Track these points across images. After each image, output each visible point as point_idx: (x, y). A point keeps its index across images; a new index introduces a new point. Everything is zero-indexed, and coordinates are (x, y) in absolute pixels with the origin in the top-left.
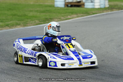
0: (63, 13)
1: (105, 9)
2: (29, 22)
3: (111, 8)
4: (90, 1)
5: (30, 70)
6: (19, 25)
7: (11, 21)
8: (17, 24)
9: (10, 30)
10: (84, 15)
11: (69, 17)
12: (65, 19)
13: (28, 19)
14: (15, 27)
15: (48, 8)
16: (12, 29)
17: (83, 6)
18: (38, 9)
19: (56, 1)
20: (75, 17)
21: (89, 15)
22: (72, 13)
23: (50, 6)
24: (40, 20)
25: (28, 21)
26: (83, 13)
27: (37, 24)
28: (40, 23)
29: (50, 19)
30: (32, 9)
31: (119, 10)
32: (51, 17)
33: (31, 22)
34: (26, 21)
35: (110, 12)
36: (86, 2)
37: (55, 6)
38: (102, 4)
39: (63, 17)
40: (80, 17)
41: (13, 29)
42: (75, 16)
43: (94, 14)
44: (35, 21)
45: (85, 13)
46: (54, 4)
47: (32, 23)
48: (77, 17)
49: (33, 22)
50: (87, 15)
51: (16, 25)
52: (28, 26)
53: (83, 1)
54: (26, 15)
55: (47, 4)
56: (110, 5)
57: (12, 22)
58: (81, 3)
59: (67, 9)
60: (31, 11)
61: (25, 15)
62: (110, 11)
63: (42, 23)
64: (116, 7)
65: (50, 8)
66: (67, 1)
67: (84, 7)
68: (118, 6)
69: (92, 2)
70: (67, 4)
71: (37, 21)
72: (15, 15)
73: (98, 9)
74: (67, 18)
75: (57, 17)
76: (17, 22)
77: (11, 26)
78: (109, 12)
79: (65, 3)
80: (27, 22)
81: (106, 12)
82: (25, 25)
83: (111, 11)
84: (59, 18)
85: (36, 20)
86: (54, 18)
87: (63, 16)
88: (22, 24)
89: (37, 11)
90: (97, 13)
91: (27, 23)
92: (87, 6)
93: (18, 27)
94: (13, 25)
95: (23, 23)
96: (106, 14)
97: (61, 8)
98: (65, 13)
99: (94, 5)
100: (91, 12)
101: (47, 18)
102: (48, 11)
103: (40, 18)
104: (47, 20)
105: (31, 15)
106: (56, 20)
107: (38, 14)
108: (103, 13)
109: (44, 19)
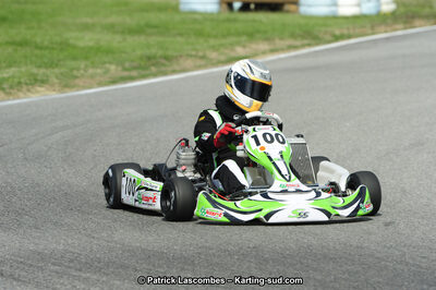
0: (216, 37)
2: (82, 72)
3: (404, 16)
6: (43, 82)
7: (10, 66)
8: (36, 81)
9: (10, 102)
10: (298, 43)
11: (240, 50)
12: (223, 58)
13: (74, 58)
14: (29, 90)
15: (153, 18)
16: (14, 99)
17: (292, 7)
18: (114, 19)
20: (264, 53)
21: (317, 44)
22: (252, 35)
24: (127, 65)
25: (78, 69)
26: (293, 36)
27: (114, 82)
28: (126, 74)
29: (163, 61)
30: (89, 20)
32: (170, 53)
33: (91, 71)
34: (72, 70)
35: (400, 33)
37: (183, 7)
39: (217, 50)
40: (282, 50)
41: (18, 98)
42: (264, 46)
43: (337, 38)
44: (107, 65)
45: (303, 37)
47: (92, 77)
48: (273, 51)
49: (99, 71)
50: (309, 45)
51: (31, 84)
52: (79, 88)
54: (68, 45)
56: (400, 5)
57: (12, 71)
59: (229, 20)
60: (86, 27)
61: (64, 45)
62: (401, 26)
63: (134, 73)
64: (427, 10)
65: (163, 17)
67: (296, 12)
68: (431, 7)
71: (113, 67)
72: (23, 44)
73: (355, 18)
74: (233, 54)
75: (194, 53)
76: (35, 70)
77: (11, 87)
78: (396, 30)
80: (75, 73)
81: (386, 32)
82: (67, 82)
83: (405, 28)
84: (201, 54)
85: (110, 63)
86: (181, 56)
87: (214, 48)
88: (56, 81)
89: (111, 28)
90: (349, 37)
91: (76, 77)
92: (310, 6)
93: (37, 92)
94: (20, 83)
95: (57, 77)
96: (387, 39)
97: (206, 17)
98: (224, 36)
99: (335, 5)
100: (326, 33)
101: (154, 57)
102: (156, 27)
103: (123, 55)
104: (153, 65)
105: (91, 44)
106: (189, 63)
107: (115, 41)
108: (373, 34)
109: (141, 58)
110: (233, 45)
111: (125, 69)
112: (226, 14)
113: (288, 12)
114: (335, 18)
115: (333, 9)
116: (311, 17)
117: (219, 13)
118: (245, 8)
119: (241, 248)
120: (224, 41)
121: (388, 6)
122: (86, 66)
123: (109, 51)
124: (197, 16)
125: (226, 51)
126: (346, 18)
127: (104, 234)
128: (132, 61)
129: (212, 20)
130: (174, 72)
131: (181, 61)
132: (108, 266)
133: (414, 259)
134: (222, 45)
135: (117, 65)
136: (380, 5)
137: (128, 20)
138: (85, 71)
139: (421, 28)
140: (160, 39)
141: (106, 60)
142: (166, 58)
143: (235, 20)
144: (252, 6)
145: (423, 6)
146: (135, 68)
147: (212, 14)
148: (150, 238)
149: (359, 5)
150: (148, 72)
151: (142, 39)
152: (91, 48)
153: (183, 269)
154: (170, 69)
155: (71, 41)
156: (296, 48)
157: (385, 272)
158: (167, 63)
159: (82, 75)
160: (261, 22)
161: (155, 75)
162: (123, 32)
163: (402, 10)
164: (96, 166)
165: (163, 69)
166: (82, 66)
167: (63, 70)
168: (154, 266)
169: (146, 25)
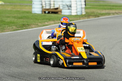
0: (41, 20)
1: (82, 16)
2: (6, 28)
3: (88, 15)
4: (67, 8)
5: (7, 76)
11: (46, 23)
12: (42, 25)
13: (5, 24)
15: (25, 15)
18: (16, 15)
19: (34, 8)
20: (52, 24)
22: (50, 20)
23: (28, 12)
24: (18, 26)
25: (5, 27)
27: (14, 31)
28: (17, 28)
29: (27, 25)
30: (9, 15)
31: (95, 17)
32: (29, 23)
33: (8, 28)
36: (63, 9)
37: (33, 12)
38: (79, 11)
39: (40, 23)
40: (57, 23)
42: (52, 22)
44: (13, 26)
46: (31, 10)
47: (9, 29)
48: (55, 23)
49: (11, 28)
52: (5, 32)
53: (60, 8)
54: (3, 21)
55: (24, 10)
56: (86, 13)
58: (59, 10)
59: (44, 16)
60: (8, 17)
61: (2, 21)
62: (86, 18)
63: (19, 28)
64: (93, 14)
65: (28, 15)
66: (45, 8)
67: (61, 14)
68: (94, 13)
69: (69, 9)
70: (45, 10)
71: (14, 27)
73: (75, 16)
74: (45, 24)
75: (35, 24)
78: (85, 19)
79: (42, 9)
80: (5, 28)
81: (83, 19)
82: (3, 30)
83: (88, 19)
84: (37, 24)
85: (14, 26)
86: (32, 24)
89: (15, 17)
90: (74, 20)
92: (64, 13)
96: (83, 21)
97: (38, 15)
98: (43, 20)
101: (25, 24)
102: (25, 17)
103: (17, 24)
104: (24, 26)
105: (9, 21)
106: (34, 26)
107: (15, 20)
108: (80, 20)
109: (21, 25)
110: (45, 22)
111: (17, 27)
112: (44, 14)
113: (59, 14)
114: (71, 15)
115: (70, 13)
121: (84, 13)
122: (7, 27)
123: (13, 23)
124: (36, 15)
126: (73, 16)
128: (19, 25)
129: (40, 16)
130: (30, 28)
131: (32, 26)
134: (42, 22)
135: (15, 26)
137: (19, 15)
138: (7, 28)
139: (91, 19)
140: (27, 20)
142: (28, 25)
143: (46, 16)
144: (51, 12)
147: (40, 14)
149: (77, 13)
150: (23, 28)
151: (22, 20)
152: (9, 22)
155: (4, 20)
158: (28, 26)
159: (6, 29)
160: (52, 16)
161: (25, 29)
162: (17, 18)
165: (27, 27)
166: (6, 26)
167: (1, 27)
169: (23, 17)
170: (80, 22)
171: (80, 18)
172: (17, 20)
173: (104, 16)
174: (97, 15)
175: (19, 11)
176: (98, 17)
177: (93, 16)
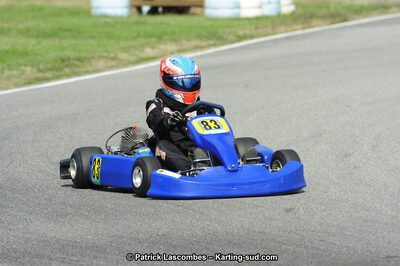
0: (126, 39)
3: (303, 16)
10: (204, 44)
11: (149, 52)
12: (132, 59)
15: (67, 22)
17: (197, 10)
18: (30, 23)
20: (172, 53)
21: (222, 44)
22: (160, 37)
23: (75, 12)
24: (42, 67)
26: (199, 37)
27: (29, 83)
28: (40, 75)
29: (76, 62)
30: (6, 26)
31: (333, 23)
32: (82, 55)
33: (7, 73)
35: (299, 32)
37: (94, 11)
38: (270, 3)
39: (128, 51)
40: (189, 50)
42: (172, 47)
43: (240, 39)
44: (23, 68)
45: (208, 38)
46: (89, 2)
47: (9, 78)
48: (180, 51)
49: (15, 73)
50: (215, 45)
59: (138, 23)
62: (300, 26)
63: (49, 74)
64: (325, 11)
65: (75, 20)
67: (202, 14)
68: (328, 8)
70: (138, 2)
71: (28, 69)
73: (257, 18)
74: (142, 55)
75: (105, 54)
78: (295, 30)
81: (286, 32)
83: (304, 28)
84: (112, 55)
85: (25, 65)
86: (93, 58)
87: (125, 50)
89: (27, 33)
90: (252, 37)
92: (215, 8)
96: (287, 38)
97: (116, 21)
98: (135, 38)
99: (238, 7)
100: (229, 34)
101: (68, 59)
102: (69, 30)
103: (38, 58)
104: (67, 66)
105: (7, 48)
106: (101, 64)
107: (31, 44)
108: (275, 34)
109: (55, 61)
110: (142, 47)
111: (40, 71)
112: (136, 17)
113: (194, 14)
114: (238, 19)
115: (236, 11)
116: (216, 19)
117: (129, 16)
118: (154, 11)
119: (151, 236)
120: (133, 43)
121: (287, 8)
122: (3, 69)
123: (24, 54)
124: (108, 20)
125: (136, 52)
126: (248, 19)
127: (21, 226)
128: (46, 63)
129: (122, 23)
130: (87, 72)
131: (94, 62)
132: (24, 257)
133: (312, 243)
134: (131, 47)
135: (32, 67)
136: (280, 7)
137: (43, 24)
138: (2, 72)
139: (318, 28)
140: (73, 42)
141: (22, 62)
142: (79, 60)
143: (145, 23)
144: (160, 10)
145: (320, 7)
146: (49, 70)
147: (121, 17)
148: (64, 229)
149: (260, 7)
150: (61, 73)
151: (56, 42)
152: (7, 52)
153: (95, 257)
154: (83, 70)
156: (202, 48)
157: (285, 255)
158: (80, 64)
160: (168, 24)
161: (68, 76)
162: (37, 36)
163: (301, 11)
164: (12, 162)
165: (77, 70)
168: (68, 255)
169: (60, 29)
170: (275, 41)
171: (273, 28)
172: (39, 43)
173: (365, 16)
174: (339, 15)
175: (41, 9)
176: (345, 20)
177: (324, 17)
